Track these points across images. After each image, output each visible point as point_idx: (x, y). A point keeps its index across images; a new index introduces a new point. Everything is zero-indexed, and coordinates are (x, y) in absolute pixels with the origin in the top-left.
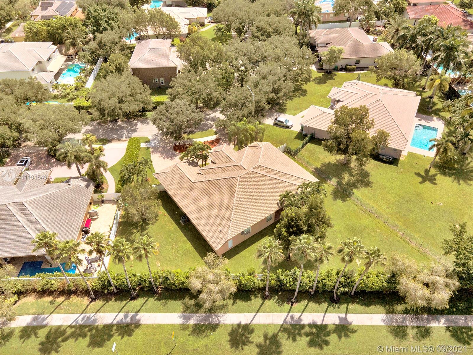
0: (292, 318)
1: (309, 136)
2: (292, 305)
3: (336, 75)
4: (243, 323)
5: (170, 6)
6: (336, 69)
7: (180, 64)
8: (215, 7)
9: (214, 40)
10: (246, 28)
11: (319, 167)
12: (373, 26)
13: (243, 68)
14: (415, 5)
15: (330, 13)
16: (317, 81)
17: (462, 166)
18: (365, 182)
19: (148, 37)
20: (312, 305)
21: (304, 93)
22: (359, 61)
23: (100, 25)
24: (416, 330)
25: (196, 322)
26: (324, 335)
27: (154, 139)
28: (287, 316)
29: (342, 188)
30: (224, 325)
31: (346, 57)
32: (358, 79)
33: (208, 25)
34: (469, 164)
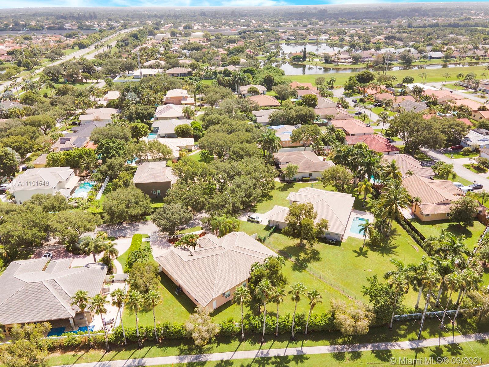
0: (262, 353)
1: (274, 227)
2: (262, 344)
3: (295, 185)
4: (225, 359)
5: (164, 137)
6: (295, 180)
7: (173, 179)
8: (200, 138)
9: (200, 161)
10: (224, 153)
11: (282, 249)
12: (321, 150)
13: (223, 180)
14: (353, 135)
15: (289, 141)
16: (280, 189)
17: (386, 244)
18: (316, 258)
19: (147, 161)
20: (276, 343)
21: (270, 198)
22: (312, 174)
23: (110, 153)
24: (350, 355)
25: (189, 361)
26: (286, 363)
27: (153, 236)
28: (258, 352)
29: (299, 263)
30: (211, 361)
31: (301, 172)
32: (312, 187)
33: (195, 151)
34: (390, 243)
